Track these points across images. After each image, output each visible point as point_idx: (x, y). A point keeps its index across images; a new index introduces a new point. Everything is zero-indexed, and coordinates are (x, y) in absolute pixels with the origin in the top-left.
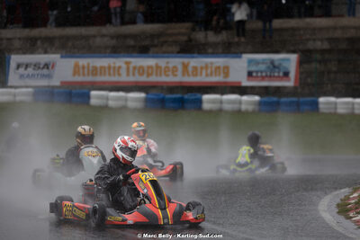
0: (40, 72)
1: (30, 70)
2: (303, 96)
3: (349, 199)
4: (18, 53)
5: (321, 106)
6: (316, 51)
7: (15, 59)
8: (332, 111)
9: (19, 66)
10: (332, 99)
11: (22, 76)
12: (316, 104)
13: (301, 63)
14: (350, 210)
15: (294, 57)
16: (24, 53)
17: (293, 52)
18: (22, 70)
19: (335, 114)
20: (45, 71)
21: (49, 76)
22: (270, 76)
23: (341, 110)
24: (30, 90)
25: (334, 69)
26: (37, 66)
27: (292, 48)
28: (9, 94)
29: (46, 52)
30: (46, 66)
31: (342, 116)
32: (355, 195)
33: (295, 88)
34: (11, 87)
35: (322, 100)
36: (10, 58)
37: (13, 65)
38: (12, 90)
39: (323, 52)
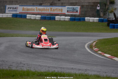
0: (14, 10)
1: (11, 9)
2: (81, 17)
3: (93, 44)
4: (8, 5)
5: (86, 20)
6: (85, 5)
7: (8, 6)
8: (89, 21)
9: (8, 8)
10: (89, 18)
11: (9, 11)
12: (85, 19)
13: (81, 8)
14: (93, 47)
15: (79, 7)
16: (10, 5)
17: (79, 6)
18: (9, 9)
19: (90, 22)
20: (15, 10)
21: (16, 11)
22: (73, 12)
23: (91, 21)
24: (11, 14)
25: (89, 10)
26: (13, 8)
27: (78, 5)
28: (6, 15)
29: (15, 5)
30: (16, 8)
31: (91, 22)
32: (95, 43)
33: (79, 15)
34: (6, 13)
35: (86, 18)
36: (6, 6)
37: (7, 8)
38: (7, 14)
39: (87, 5)
